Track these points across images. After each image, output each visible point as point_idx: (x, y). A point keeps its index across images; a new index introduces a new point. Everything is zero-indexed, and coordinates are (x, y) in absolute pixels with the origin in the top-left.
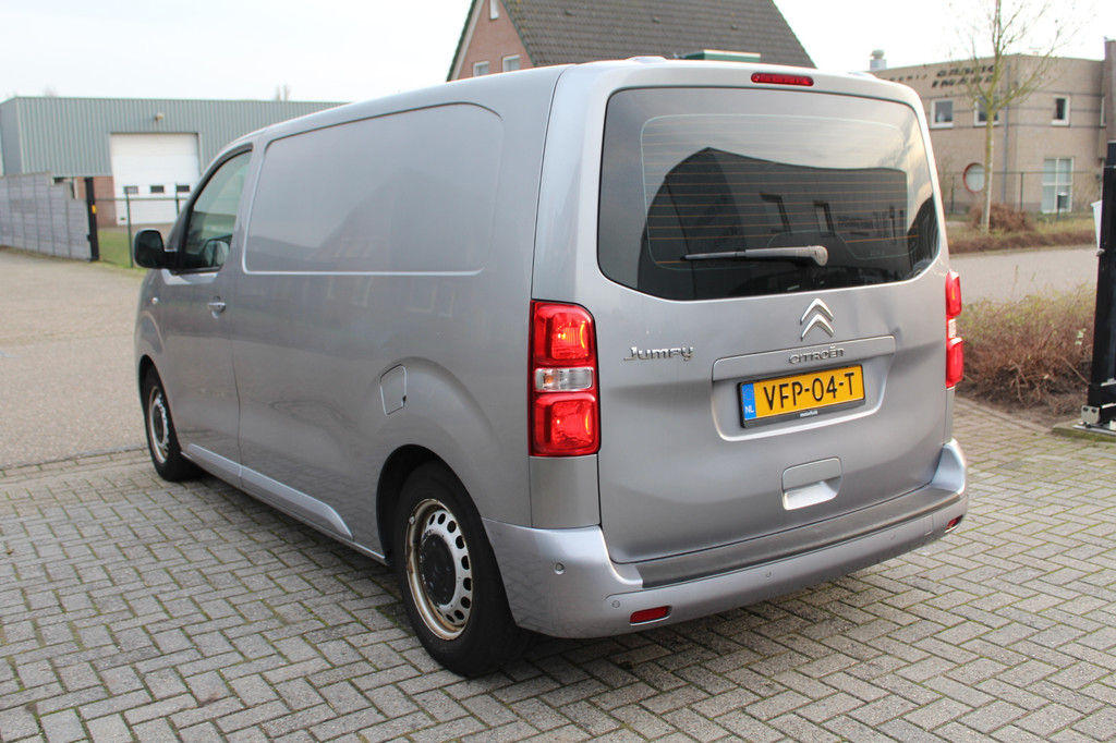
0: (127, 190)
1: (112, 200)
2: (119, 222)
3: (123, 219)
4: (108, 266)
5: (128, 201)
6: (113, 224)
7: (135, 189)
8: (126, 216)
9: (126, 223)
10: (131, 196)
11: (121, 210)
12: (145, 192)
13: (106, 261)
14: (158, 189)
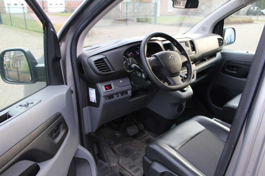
0: (8, 4)
1: (4, 7)
2: (7, 13)
3: (8, 12)
4: (5, 25)
5: (9, 7)
6: (5, 13)
7: (10, 4)
8: (9, 11)
9: (9, 13)
10: (10, 6)
11: (7, 10)
12: (12, 5)
13: (4, 24)
14: (16, 4)
